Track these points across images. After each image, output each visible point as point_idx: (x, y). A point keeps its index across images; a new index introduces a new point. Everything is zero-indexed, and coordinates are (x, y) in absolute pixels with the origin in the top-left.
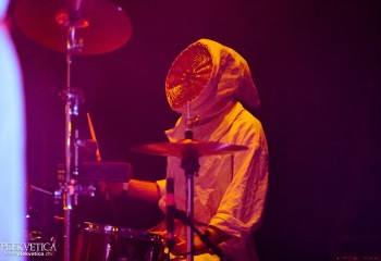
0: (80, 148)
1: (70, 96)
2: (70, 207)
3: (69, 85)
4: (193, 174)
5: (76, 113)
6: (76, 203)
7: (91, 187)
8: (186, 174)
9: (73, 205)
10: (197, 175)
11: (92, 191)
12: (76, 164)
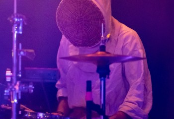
0: (23, 57)
1: (16, 20)
2: (16, 101)
3: (15, 11)
4: (105, 77)
5: (21, 33)
6: (20, 98)
7: (31, 86)
8: (100, 77)
9: (18, 99)
10: (108, 78)
11: (31, 89)
12: (20, 69)
